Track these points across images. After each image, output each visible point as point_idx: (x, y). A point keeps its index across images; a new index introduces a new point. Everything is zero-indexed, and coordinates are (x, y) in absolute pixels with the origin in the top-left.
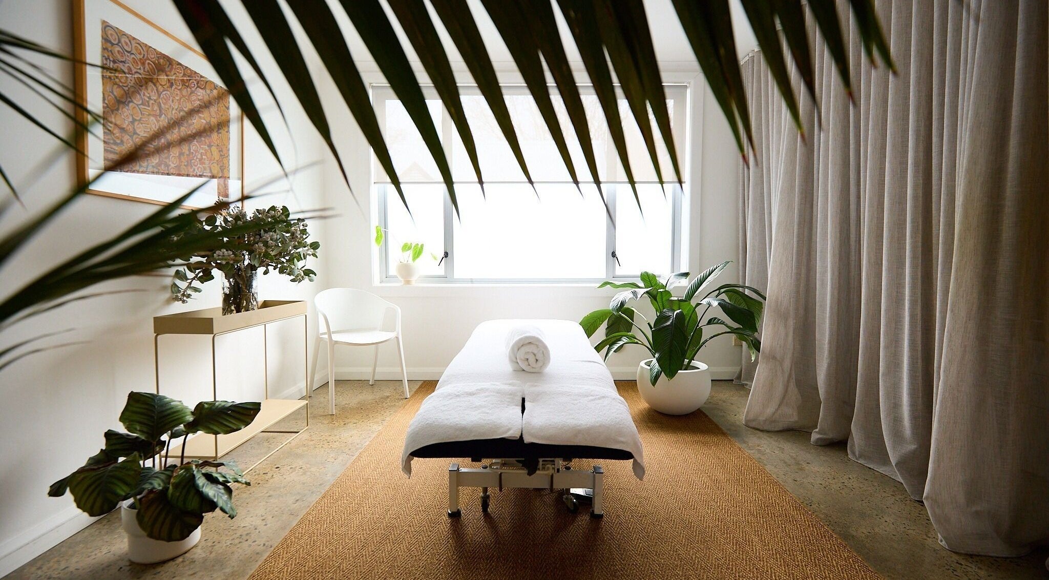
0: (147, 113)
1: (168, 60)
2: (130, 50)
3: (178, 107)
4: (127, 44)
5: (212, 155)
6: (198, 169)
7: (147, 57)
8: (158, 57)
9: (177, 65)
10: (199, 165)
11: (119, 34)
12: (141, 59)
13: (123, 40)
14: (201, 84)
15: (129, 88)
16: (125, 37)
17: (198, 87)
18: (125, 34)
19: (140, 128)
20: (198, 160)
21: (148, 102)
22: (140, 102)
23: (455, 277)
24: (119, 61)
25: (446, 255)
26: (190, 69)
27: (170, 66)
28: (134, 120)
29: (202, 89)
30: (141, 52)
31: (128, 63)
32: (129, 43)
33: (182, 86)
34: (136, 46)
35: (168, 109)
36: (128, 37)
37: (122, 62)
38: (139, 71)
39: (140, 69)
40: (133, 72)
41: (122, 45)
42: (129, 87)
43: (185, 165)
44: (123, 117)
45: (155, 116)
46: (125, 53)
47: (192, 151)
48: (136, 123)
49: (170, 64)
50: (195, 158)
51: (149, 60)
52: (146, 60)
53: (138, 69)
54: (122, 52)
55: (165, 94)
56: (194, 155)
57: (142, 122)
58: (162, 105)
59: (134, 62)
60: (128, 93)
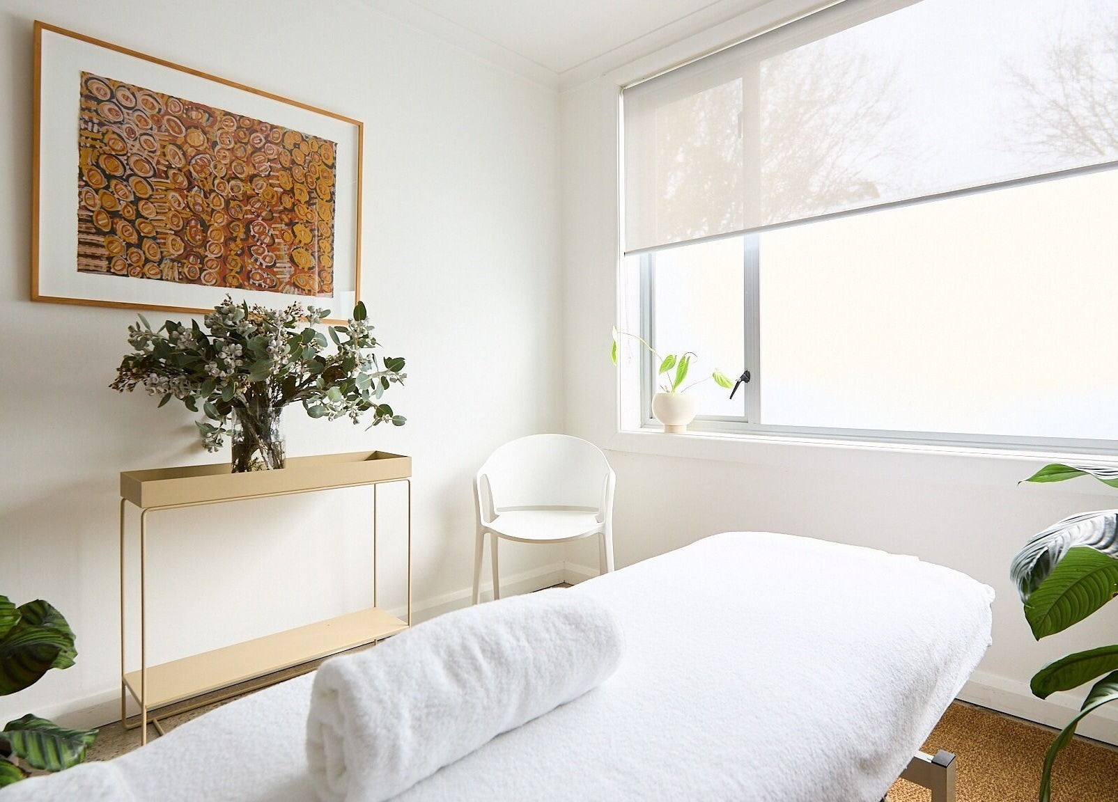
0: (164, 188)
1: (205, 111)
2: (133, 105)
3: (226, 174)
4: (127, 98)
5: (295, 236)
6: (264, 259)
7: (167, 110)
8: (187, 110)
9: (224, 115)
10: (266, 253)
11: (112, 87)
12: (153, 116)
13: (119, 94)
14: (273, 137)
15: (128, 157)
16: (124, 88)
17: (267, 141)
18: (122, 86)
19: (147, 209)
20: (264, 246)
21: (166, 172)
22: (151, 173)
23: (764, 421)
24: (111, 123)
25: (746, 377)
26: (249, 119)
27: (211, 118)
28: (138, 199)
29: (276, 144)
30: (154, 105)
31: (128, 123)
32: (131, 96)
33: (236, 143)
34: (143, 100)
35: (206, 178)
36: (129, 89)
37: (115, 123)
38: (149, 132)
39: (151, 129)
40: (138, 134)
41: (117, 100)
42: (129, 154)
43: (236, 254)
44: (116, 196)
45: (179, 190)
46: (123, 110)
47: (252, 233)
48: (141, 204)
49: (210, 116)
50: (258, 244)
51: (170, 114)
52: (163, 116)
53: (147, 130)
54: (117, 109)
55: (200, 159)
56: (256, 239)
57: (151, 200)
58: (194, 174)
59: (140, 121)
60: (127, 164)
